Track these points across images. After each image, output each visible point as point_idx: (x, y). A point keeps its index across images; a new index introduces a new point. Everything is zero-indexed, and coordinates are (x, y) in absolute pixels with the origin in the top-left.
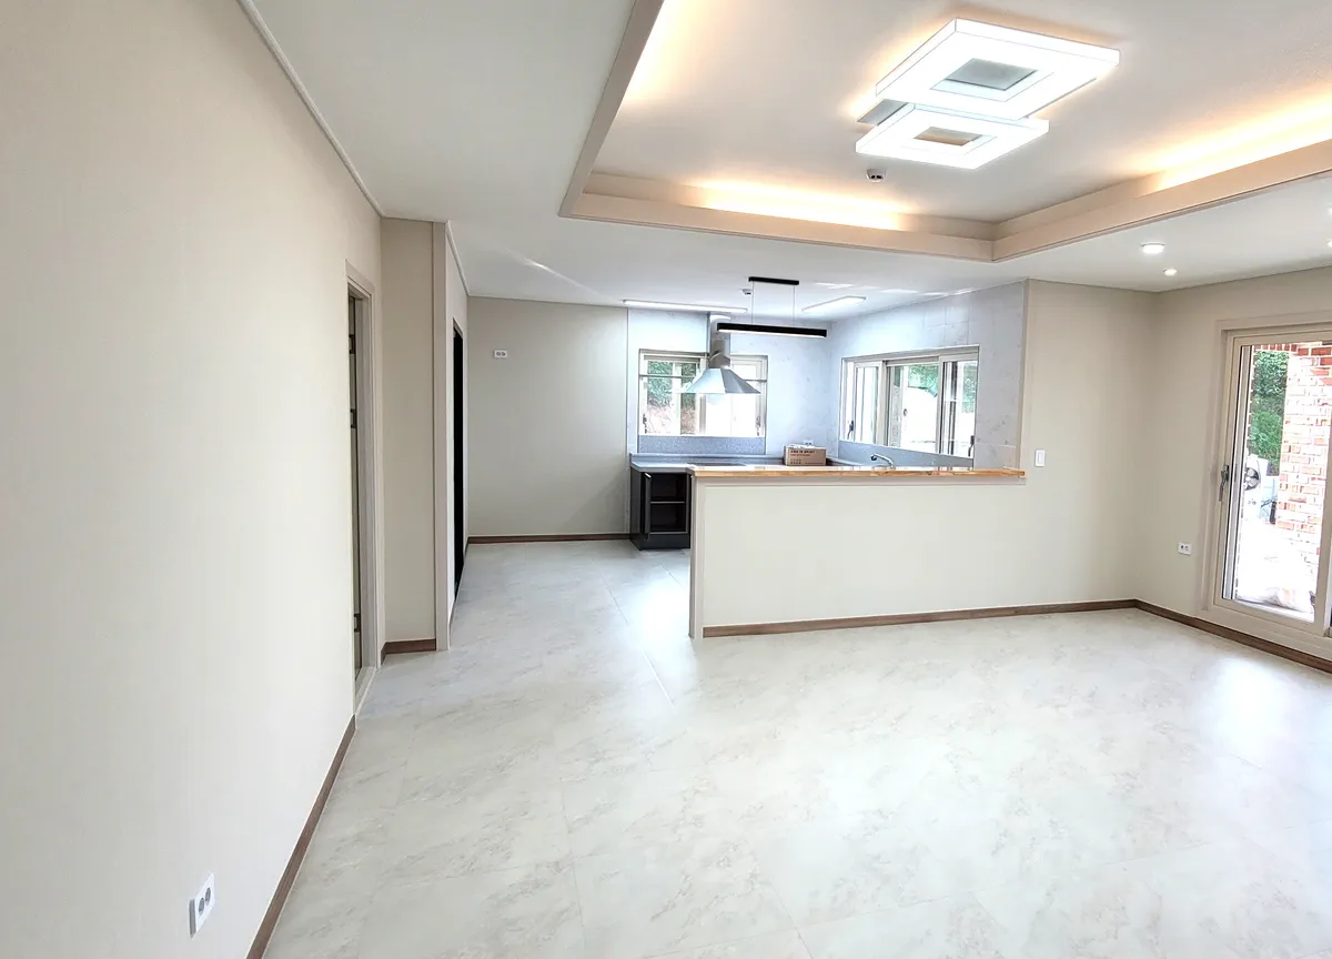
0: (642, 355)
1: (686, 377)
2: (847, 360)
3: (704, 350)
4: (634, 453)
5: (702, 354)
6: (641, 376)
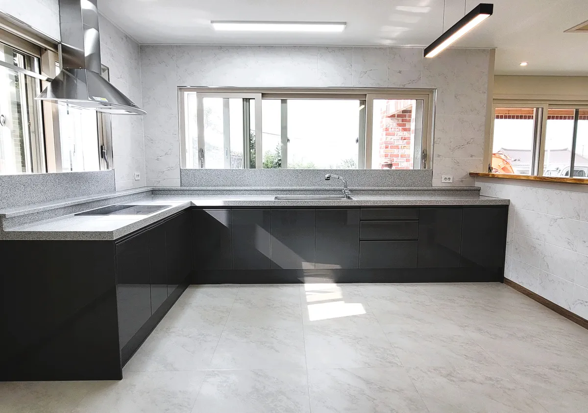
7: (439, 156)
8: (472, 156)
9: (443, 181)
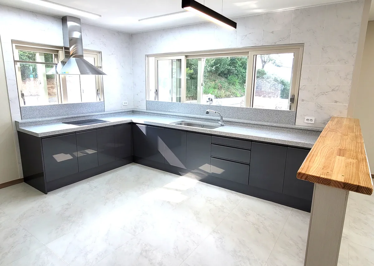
0: (14, 45)
1: (48, 63)
2: (148, 56)
3: (61, 44)
4: (19, 119)
5: (61, 48)
6: (15, 62)
7: (303, 100)
8: (336, 102)
9: (306, 121)
